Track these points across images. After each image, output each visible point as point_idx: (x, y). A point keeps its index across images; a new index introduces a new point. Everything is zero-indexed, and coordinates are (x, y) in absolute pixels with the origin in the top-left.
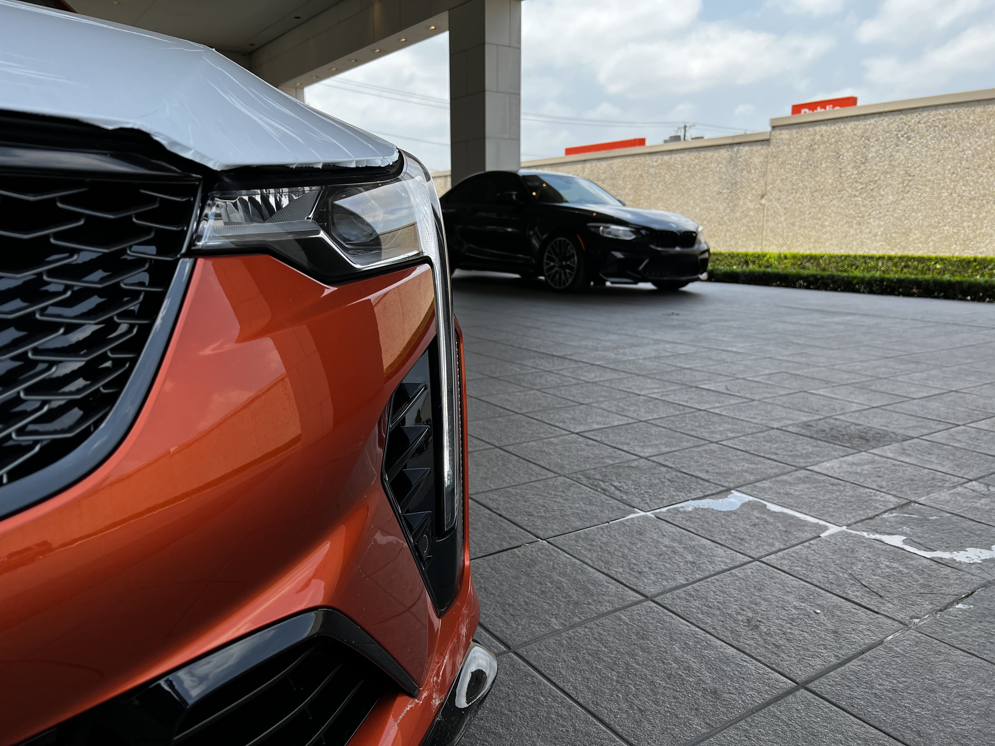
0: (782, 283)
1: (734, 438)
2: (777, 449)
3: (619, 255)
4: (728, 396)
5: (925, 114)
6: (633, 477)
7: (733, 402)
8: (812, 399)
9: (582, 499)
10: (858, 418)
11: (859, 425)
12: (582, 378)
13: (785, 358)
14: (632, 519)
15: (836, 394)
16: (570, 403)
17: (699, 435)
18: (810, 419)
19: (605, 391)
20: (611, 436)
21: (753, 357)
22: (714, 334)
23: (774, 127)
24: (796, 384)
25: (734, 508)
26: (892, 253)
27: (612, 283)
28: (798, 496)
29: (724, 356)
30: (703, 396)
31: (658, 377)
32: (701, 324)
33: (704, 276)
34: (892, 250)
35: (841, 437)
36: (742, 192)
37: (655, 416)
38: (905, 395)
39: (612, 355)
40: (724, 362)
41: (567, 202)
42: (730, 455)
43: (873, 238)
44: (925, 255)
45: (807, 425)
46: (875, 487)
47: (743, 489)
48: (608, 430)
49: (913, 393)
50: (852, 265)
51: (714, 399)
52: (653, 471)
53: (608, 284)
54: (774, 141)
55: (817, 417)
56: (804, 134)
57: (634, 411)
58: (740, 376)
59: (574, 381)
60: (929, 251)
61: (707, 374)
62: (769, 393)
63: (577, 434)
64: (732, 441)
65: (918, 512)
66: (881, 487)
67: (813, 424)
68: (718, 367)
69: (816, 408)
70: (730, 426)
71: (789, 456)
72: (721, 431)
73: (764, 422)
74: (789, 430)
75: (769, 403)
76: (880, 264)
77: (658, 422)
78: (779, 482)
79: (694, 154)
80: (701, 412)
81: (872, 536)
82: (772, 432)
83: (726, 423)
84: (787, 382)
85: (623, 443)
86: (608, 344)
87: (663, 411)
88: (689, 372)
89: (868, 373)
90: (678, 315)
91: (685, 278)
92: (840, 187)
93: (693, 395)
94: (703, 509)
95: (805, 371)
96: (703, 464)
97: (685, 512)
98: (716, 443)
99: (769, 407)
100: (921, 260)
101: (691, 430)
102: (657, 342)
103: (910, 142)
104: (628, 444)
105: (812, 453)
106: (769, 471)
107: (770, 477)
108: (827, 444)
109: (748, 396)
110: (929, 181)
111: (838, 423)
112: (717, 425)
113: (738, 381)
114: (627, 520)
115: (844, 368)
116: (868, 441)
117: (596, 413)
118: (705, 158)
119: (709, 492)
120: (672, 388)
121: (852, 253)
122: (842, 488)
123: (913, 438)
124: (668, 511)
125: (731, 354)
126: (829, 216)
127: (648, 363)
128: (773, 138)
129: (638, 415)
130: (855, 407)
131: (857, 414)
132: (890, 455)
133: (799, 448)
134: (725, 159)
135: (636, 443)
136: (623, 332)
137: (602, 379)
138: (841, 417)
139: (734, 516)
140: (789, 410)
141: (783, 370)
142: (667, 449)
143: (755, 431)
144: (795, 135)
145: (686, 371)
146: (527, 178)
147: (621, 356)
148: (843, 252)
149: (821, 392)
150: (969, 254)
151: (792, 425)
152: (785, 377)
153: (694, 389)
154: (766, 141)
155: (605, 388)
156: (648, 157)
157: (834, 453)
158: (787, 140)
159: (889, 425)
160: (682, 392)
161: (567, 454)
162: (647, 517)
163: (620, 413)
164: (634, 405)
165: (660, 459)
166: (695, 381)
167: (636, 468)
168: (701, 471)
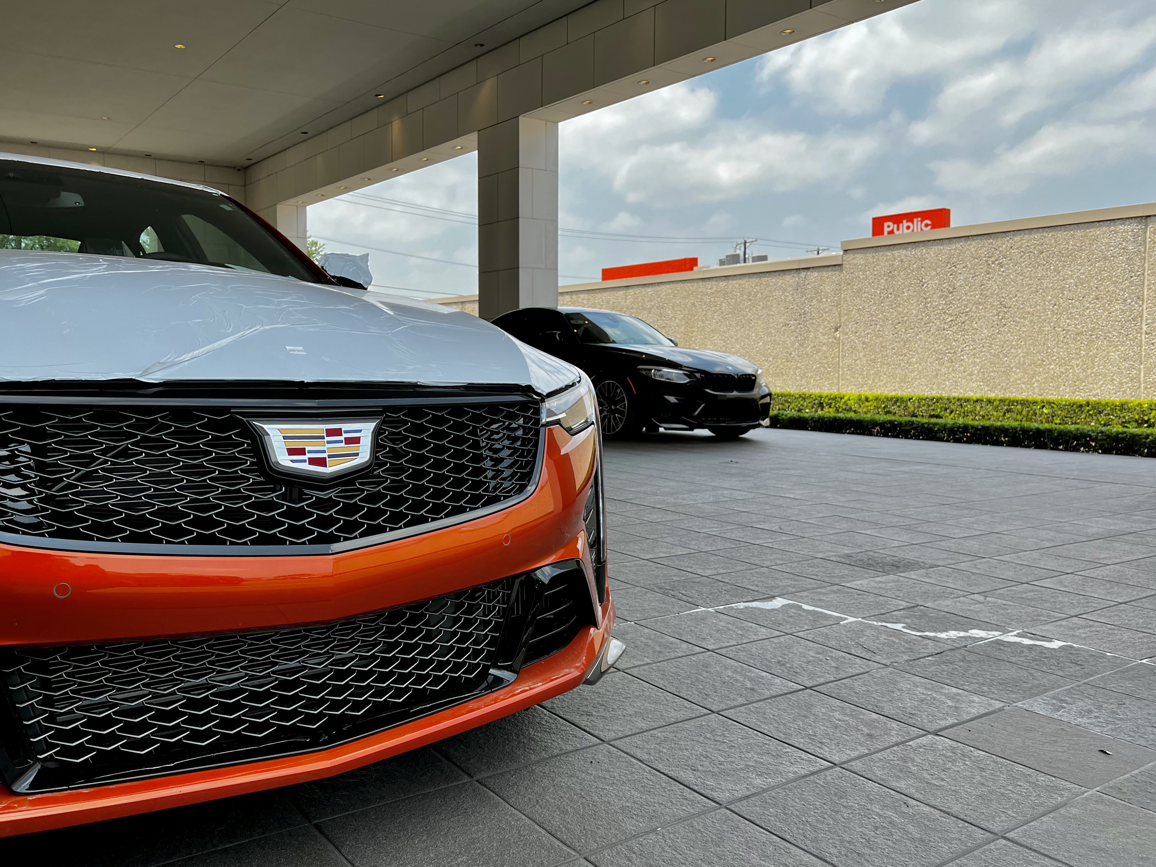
0: (856, 429)
1: (781, 564)
2: (818, 572)
3: (672, 399)
4: (781, 534)
5: (1017, 238)
6: (696, 588)
7: (784, 538)
8: (858, 537)
9: (657, 601)
10: (896, 552)
11: (895, 556)
12: (645, 519)
13: (841, 504)
14: (697, 612)
15: (882, 534)
16: (638, 538)
17: (753, 562)
18: (851, 552)
19: (668, 529)
20: (676, 562)
21: (810, 503)
22: (774, 482)
23: (846, 251)
24: (845, 525)
25: (777, 607)
26: (992, 396)
27: (666, 429)
28: (828, 601)
29: (781, 501)
30: (757, 534)
31: (716, 519)
32: (760, 472)
33: (767, 422)
34: (991, 391)
35: (875, 565)
36: (813, 323)
37: (714, 548)
38: (948, 535)
39: (671, 500)
40: (781, 506)
41: (614, 342)
42: (777, 576)
43: (968, 377)
44: (1030, 398)
45: (848, 556)
46: (893, 596)
47: (785, 596)
48: (674, 558)
49: (954, 534)
50: (946, 409)
51: (768, 536)
52: (712, 585)
53: (661, 430)
54: (846, 266)
55: (859, 550)
56: (881, 258)
57: (695, 545)
58: (794, 518)
59: (638, 521)
60: (1034, 393)
61: (763, 517)
62: (819, 532)
63: (647, 560)
64: (780, 566)
65: (921, 611)
66: (898, 597)
67: (854, 555)
68: (774, 511)
69: (859, 544)
70: (780, 556)
71: (827, 576)
72: (771, 560)
73: (810, 553)
74: (831, 559)
75: (818, 540)
76: (978, 408)
77: (716, 552)
78: (815, 592)
79: (755, 280)
80: (755, 546)
81: (880, 624)
82: (815, 561)
83: (776, 554)
84: (838, 524)
85: (687, 567)
86: (667, 490)
87: (721, 544)
88: (746, 514)
89: (919, 518)
90: (737, 463)
91: (744, 424)
92: (926, 319)
93: (748, 533)
94: (751, 608)
95: (858, 515)
96: (754, 581)
97: (738, 609)
98: (766, 567)
99: (817, 543)
100: (1024, 403)
101: (745, 558)
102: (716, 488)
103: (1002, 270)
104: (691, 567)
105: (847, 575)
106: (809, 586)
107: (808, 589)
108: (862, 569)
109: (799, 534)
110: (1028, 313)
111: (876, 555)
112: (768, 556)
113: (791, 522)
114: (693, 613)
115: (898, 513)
116: (898, 567)
117: (661, 545)
118: (768, 286)
119: (758, 598)
120: (729, 528)
121: (945, 395)
122: (865, 597)
123: (939, 566)
124: (725, 608)
125: (788, 500)
126: (916, 351)
127: (706, 506)
128: (844, 262)
129: (699, 547)
130: (896, 544)
131: (895, 549)
132: (914, 577)
133: (837, 571)
134: (791, 286)
135: (698, 566)
136: (681, 479)
137: (664, 520)
138: (881, 551)
139: (775, 612)
140: (834, 545)
141: (836, 514)
142: (725, 571)
143: (801, 559)
144: (871, 260)
145: (743, 514)
146: (570, 316)
147: (680, 501)
148: (934, 393)
149: (868, 532)
150: (1080, 397)
151: (835, 556)
152: (837, 520)
153: (749, 529)
154: (838, 266)
155: (667, 527)
156: (701, 283)
157: (866, 575)
158: (862, 265)
159: (922, 557)
160: (738, 531)
161: (640, 573)
162: (708, 611)
163: (683, 546)
164: (694, 540)
165: (719, 578)
166: (751, 522)
167: (698, 582)
168: (752, 585)
